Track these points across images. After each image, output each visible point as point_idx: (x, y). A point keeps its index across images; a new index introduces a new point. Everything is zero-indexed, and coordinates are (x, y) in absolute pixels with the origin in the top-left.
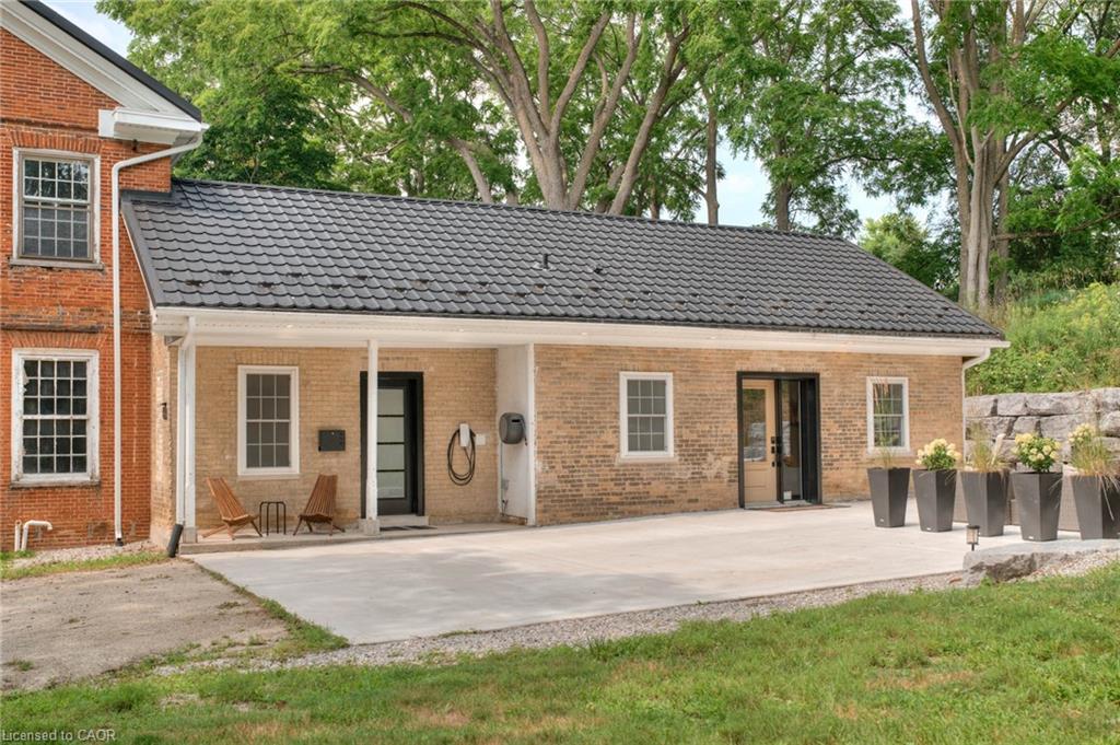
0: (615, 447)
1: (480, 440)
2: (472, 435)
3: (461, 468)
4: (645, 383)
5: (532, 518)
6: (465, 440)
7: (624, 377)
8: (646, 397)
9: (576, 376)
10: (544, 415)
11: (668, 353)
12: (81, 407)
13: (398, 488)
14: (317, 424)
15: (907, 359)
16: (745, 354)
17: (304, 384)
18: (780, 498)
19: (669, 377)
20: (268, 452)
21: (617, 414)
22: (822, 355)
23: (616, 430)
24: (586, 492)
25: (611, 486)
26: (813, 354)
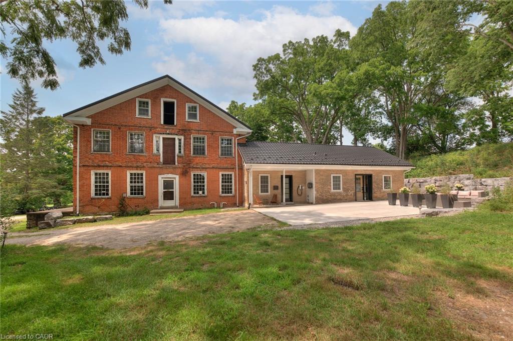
0: (330, 189)
1: (303, 188)
2: (302, 187)
3: (300, 193)
4: (336, 177)
5: (314, 203)
6: (300, 188)
7: (332, 175)
8: (336, 179)
9: (322, 175)
10: (316, 183)
11: (341, 170)
12: (231, 182)
13: (288, 197)
14: (273, 185)
15: (391, 171)
16: (357, 171)
17: (271, 177)
18: (364, 199)
19: (341, 175)
20: (264, 190)
21: (331, 183)
22: (373, 171)
23: (331, 186)
24: (325, 198)
25: (329, 197)
26: (371, 170)
